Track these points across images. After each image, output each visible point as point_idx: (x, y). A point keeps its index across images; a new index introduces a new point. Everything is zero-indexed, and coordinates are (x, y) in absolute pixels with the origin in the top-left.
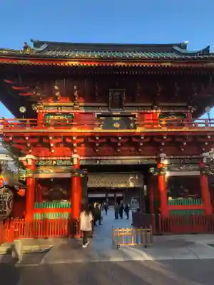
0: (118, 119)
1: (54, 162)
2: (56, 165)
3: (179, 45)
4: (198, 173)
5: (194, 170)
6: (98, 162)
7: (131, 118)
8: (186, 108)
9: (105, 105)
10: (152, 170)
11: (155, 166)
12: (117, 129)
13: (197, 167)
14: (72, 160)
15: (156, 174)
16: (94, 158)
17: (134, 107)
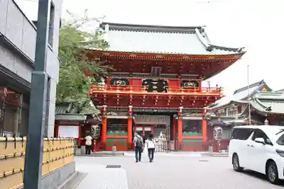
0: (156, 83)
1: (118, 109)
2: (119, 111)
3: (199, 28)
4: (201, 118)
5: (200, 116)
6: (143, 110)
7: (164, 83)
8: (198, 78)
9: (148, 74)
10: (175, 116)
11: (177, 113)
12: (155, 90)
13: (201, 114)
14: (129, 109)
15: (177, 118)
16: (141, 108)
17: (166, 77)
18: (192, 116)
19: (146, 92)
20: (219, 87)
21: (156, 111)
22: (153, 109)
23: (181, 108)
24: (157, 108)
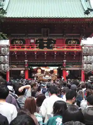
0: (46, 41)
1: (17, 63)
2: (18, 64)
6: (36, 63)
7: (53, 41)
9: (40, 35)
10: (60, 67)
11: (62, 65)
14: (25, 62)
15: (62, 69)
16: (34, 61)
17: (54, 36)
18: (74, 67)
19: (37, 49)
22: (44, 63)
23: (65, 61)
24: (47, 61)
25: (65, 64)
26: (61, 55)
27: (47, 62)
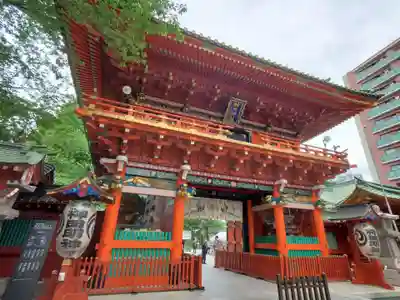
1: (154, 173)
2: (155, 178)
4: (311, 207)
5: (309, 203)
6: (210, 181)
8: (295, 136)
9: (219, 114)
10: (269, 199)
15: (273, 204)
16: (205, 174)
17: (248, 125)
18: (297, 202)
19: (225, 138)
20: (338, 150)
21: (234, 184)
23: (284, 181)
24: (238, 179)
25: (281, 190)
26: (276, 166)
27: (237, 182)
